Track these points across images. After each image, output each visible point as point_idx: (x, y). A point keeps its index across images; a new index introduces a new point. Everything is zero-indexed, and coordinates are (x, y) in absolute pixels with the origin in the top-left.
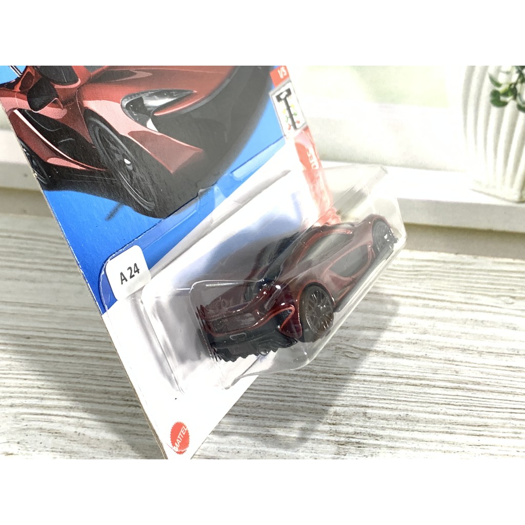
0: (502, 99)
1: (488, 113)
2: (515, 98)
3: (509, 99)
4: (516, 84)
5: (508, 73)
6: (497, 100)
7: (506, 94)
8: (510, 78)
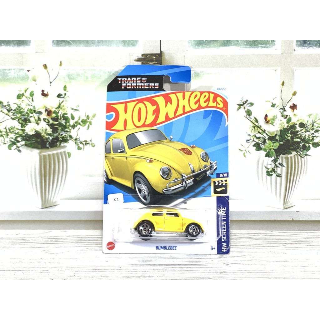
0: (270, 173)
1: (267, 179)
2: (275, 173)
3: (272, 173)
4: (274, 168)
5: (271, 164)
6: (269, 174)
7: (271, 172)
8: (272, 166)
